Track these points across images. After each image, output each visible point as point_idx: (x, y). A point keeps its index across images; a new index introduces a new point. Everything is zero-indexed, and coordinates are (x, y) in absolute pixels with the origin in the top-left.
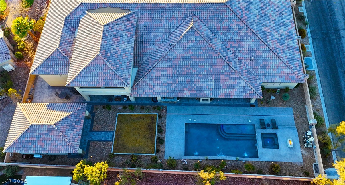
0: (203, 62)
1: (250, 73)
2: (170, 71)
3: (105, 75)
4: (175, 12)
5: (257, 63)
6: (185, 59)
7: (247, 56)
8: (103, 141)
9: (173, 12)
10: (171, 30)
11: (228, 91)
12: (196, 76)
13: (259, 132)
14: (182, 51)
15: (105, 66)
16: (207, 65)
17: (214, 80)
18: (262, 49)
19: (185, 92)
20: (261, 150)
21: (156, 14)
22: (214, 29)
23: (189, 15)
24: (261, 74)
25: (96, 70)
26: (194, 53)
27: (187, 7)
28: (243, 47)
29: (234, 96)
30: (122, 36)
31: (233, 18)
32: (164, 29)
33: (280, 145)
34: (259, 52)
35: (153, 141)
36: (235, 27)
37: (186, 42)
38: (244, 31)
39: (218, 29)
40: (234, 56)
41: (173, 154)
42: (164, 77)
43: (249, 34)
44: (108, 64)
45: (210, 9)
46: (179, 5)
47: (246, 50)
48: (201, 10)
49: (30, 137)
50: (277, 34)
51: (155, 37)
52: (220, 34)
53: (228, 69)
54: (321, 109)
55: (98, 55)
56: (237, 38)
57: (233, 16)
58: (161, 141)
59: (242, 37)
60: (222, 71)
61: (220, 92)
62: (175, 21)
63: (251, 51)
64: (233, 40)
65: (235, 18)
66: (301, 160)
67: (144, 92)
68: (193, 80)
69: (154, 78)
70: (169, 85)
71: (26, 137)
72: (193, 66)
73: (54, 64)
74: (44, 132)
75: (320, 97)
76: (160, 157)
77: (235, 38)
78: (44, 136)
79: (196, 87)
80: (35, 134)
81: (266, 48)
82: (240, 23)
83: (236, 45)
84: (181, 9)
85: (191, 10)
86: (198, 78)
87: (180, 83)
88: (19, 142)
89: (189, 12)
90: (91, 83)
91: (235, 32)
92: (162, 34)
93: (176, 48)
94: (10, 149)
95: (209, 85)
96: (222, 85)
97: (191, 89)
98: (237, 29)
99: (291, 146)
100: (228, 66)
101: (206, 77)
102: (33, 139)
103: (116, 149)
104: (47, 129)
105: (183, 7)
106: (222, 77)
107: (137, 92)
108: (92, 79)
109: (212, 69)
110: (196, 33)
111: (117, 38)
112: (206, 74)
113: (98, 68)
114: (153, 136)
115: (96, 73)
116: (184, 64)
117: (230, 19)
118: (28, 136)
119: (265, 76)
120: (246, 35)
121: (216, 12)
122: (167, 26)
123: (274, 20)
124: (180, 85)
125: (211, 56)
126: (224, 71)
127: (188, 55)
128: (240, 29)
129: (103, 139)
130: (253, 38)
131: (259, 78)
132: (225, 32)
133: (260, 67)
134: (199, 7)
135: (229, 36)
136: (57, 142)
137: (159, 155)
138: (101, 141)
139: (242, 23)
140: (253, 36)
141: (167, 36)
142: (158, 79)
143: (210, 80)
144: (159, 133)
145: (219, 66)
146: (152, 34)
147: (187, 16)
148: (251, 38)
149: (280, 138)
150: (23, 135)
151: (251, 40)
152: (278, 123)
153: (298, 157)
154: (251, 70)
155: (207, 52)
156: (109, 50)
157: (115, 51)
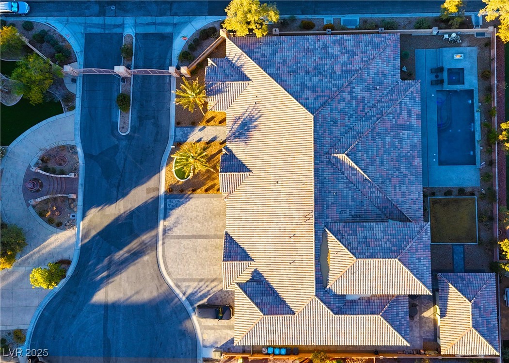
0: (384, 143)
1: (391, 92)
3: (419, 251)
4: (325, 175)
6: (382, 163)
7: (373, 93)
8: (464, 256)
9: (325, 178)
10: (345, 180)
11: (414, 117)
12: (399, 151)
13: (447, 87)
14: (373, 167)
15: (409, 251)
16: (388, 139)
17: (403, 132)
18: (365, 76)
19: (416, 163)
20: (466, 87)
21: (327, 199)
22: (344, 130)
23: (327, 159)
24: (392, 79)
25: (414, 261)
26: (375, 153)
27: (318, 162)
28: (364, 97)
29: (418, 110)
30: (365, 237)
31: (332, 107)
32: (345, 189)
33: (460, 67)
34: (369, 79)
35: (461, 199)
36: (342, 105)
37: (363, 162)
38: (346, 95)
39: (344, 125)
40: (374, 109)
41: (474, 178)
42: (402, 188)
43: (349, 89)
44: (408, 247)
45: (320, 134)
46: (316, 171)
47: (367, 95)
48: (322, 145)
49: (484, 327)
50: (341, 57)
51: (353, 200)
52: (349, 123)
53: (392, 115)
54: (407, 18)
55: (399, 260)
56: (354, 103)
57: (329, 106)
58: (461, 191)
59: (352, 98)
60: (394, 122)
61: (415, 125)
62: (335, 176)
63: (367, 89)
64: (357, 108)
65: (331, 104)
66: (475, 48)
67: (418, 211)
68: (404, 154)
69: (403, 199)
70: (411, 183)
71: (483, 331)
72: (389, 154)
73: (398, 318)
74: (478, 312)
75: (393, 18)
76: (479, 192)
77: (354, 106)
78: (482, 311)
79: (411, 152)
80: (481, 321)
81: (365, 72)
82: (337, 100)
83: (361, 105)
84: (320, 169)
85: (322, 157)
86: (401, 149)
87: (407, 170)
88: (489, 338)
89: (324, 159)
90: (427, 265)
91: (347, 105)
92: (350, 192)
93: (371, 174)
94: (496, 347)
95: (409, 136)
96: (408, 123)
97: (414, 157)
98: (344, 103)
99: (463, 56)
100: (389, 115)
102: (485, 323)
103: (473, 240)
104: (476, 309)
105: (318, 166)
106: (400, 122)
107: (419, 218)
108: (424, 264)
109: (392, 133)
111: (369, 242)
112: (397, 140)
113: (412, 259)
114: (456, 201)
115: (417, 261)
116: (388, 165)
117: (332, 110)
118: (483, 329)
119: (394, 75)
120: (350, 93)
121: (325, 127)
122: (341, 186)
123: (321, 59)
124: (409, 170)
125: (378, 134)
126: (394, 120)
127: (378, 160)
128: (344, 100)
129: (462, 256)
130: (354, 85)
131: (396, 82)
132: (347, 116)
133: (385, 81)
134: (318, 147)
135: (352, 112)
136: (486, 297)
137: (476, 193)
138: (464, 257)
139: (337, 97)
140: (351, 85)
141: (353, 185)
142: (404, 195)
143: (403, 136)
144: (452, 194)
145: (388, 125)
146: (350, 203)
147: (329, 162)
148: (354, 88)
149: (452, 67)
150: (483, 335)
151: (356, 88)
152: (434, 66)
153: (472, 50)
154: (388, 90)
155: (373, 138)
156: (389, 248)
157: (388, 242)
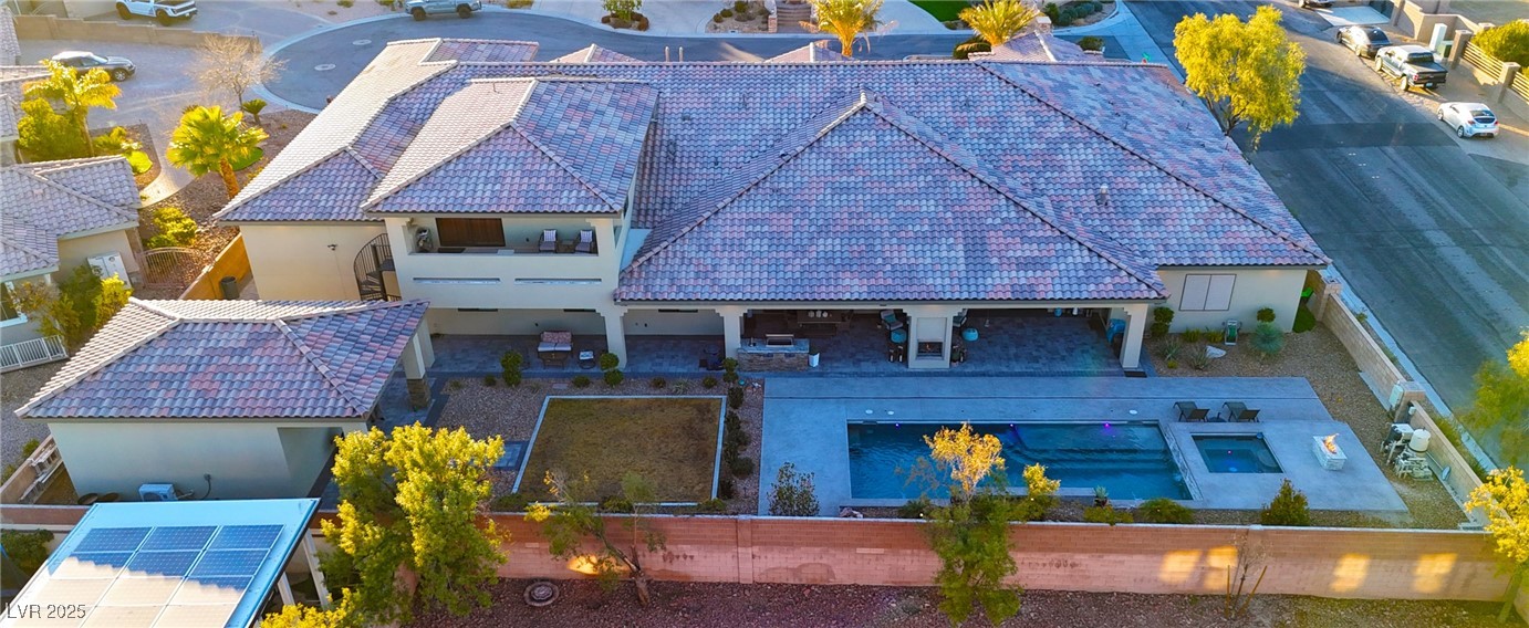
0: (912, 196)
2: (784, 222)
3: (526, 179)
4: (800, 85)
5: (1125, 211)
6: (843, 190)
7: (1083, 191)
9: (792, 85)
11: (1022, 277)
12: (886, 235)
14: (829, 168)
15: (529, 155)
16: (928, 206)
17: (960, 247)
18: (1137, 172)
19: (846, 282)
20: (1199, 477)
21: (730, 90)
24: (1150, 242)
25: (494, 165)
26: (875, 173)
27: (840, 72)
28: (1061, 169)
29: (1050, 291)
34: (1127, 182)
37: (844, 144)
38: (1056, 129)
39: (960, 124)
42: (757, 241)
43: (1079, 135)
44: (545, 148)
45: (925, 76)
47: (1073, 174)
48: (892, 79)
49: (159, 364)
51: (724, 145)
52: (967, 136)
53: (1013, 215)
56: (1036, 146)
59: (1053, 142)
60: (989, 221)
61: (989, 282)
63: (1094, 179)
64: (1022, 152)
67: (672, 283)
68: (878, 248)
69: (718, 242)
71: (145, 361)
72: (875, 209)
73: (319, 191)
74: (231, 344)
77: (1028, 146)
78: (227, 358)
79: (888, 268)
80: (188, 352)
81: (1149, 171)
82: (1038, 108)
83: (1033, 164)
85: (855, 80)
86: (894, 240)
87: (822, 255)
88: (107, 378)
89: (848, 84)
91: (1025, 130)
93: (806, 161)
95: (945, 261)
96: (995, 261)
98: (1033, 124)
101: (930, 238)
102: (172, 369)
104: (244, 337)
106: (995, 240)
109: (949, 215)
110: (880, 121)
112: (926, 228)
113: (503, 160)
116: (836, 204)
117: (1002, 99)
118: (156, 358)
119: (1165, 246)
120: (1068, 138)
122: (767, 118)
124: (822, 261)
125: (942, 182)
126: (998, 221)
127: (852, 179)
128: (1042, 124)
130: (1096, 146)
131: (1143, 252)
133: (1137, 221)
135: (1004, 141)
139: (1045, 107)
140: (1095, 140)
142: (732, 245)
143: (944, 247)
145: (976, 206)
146: (713, 137)
148: (1088, 145)
151: (1089, 150)
154: (1107, 228)
155: (925, 169)
